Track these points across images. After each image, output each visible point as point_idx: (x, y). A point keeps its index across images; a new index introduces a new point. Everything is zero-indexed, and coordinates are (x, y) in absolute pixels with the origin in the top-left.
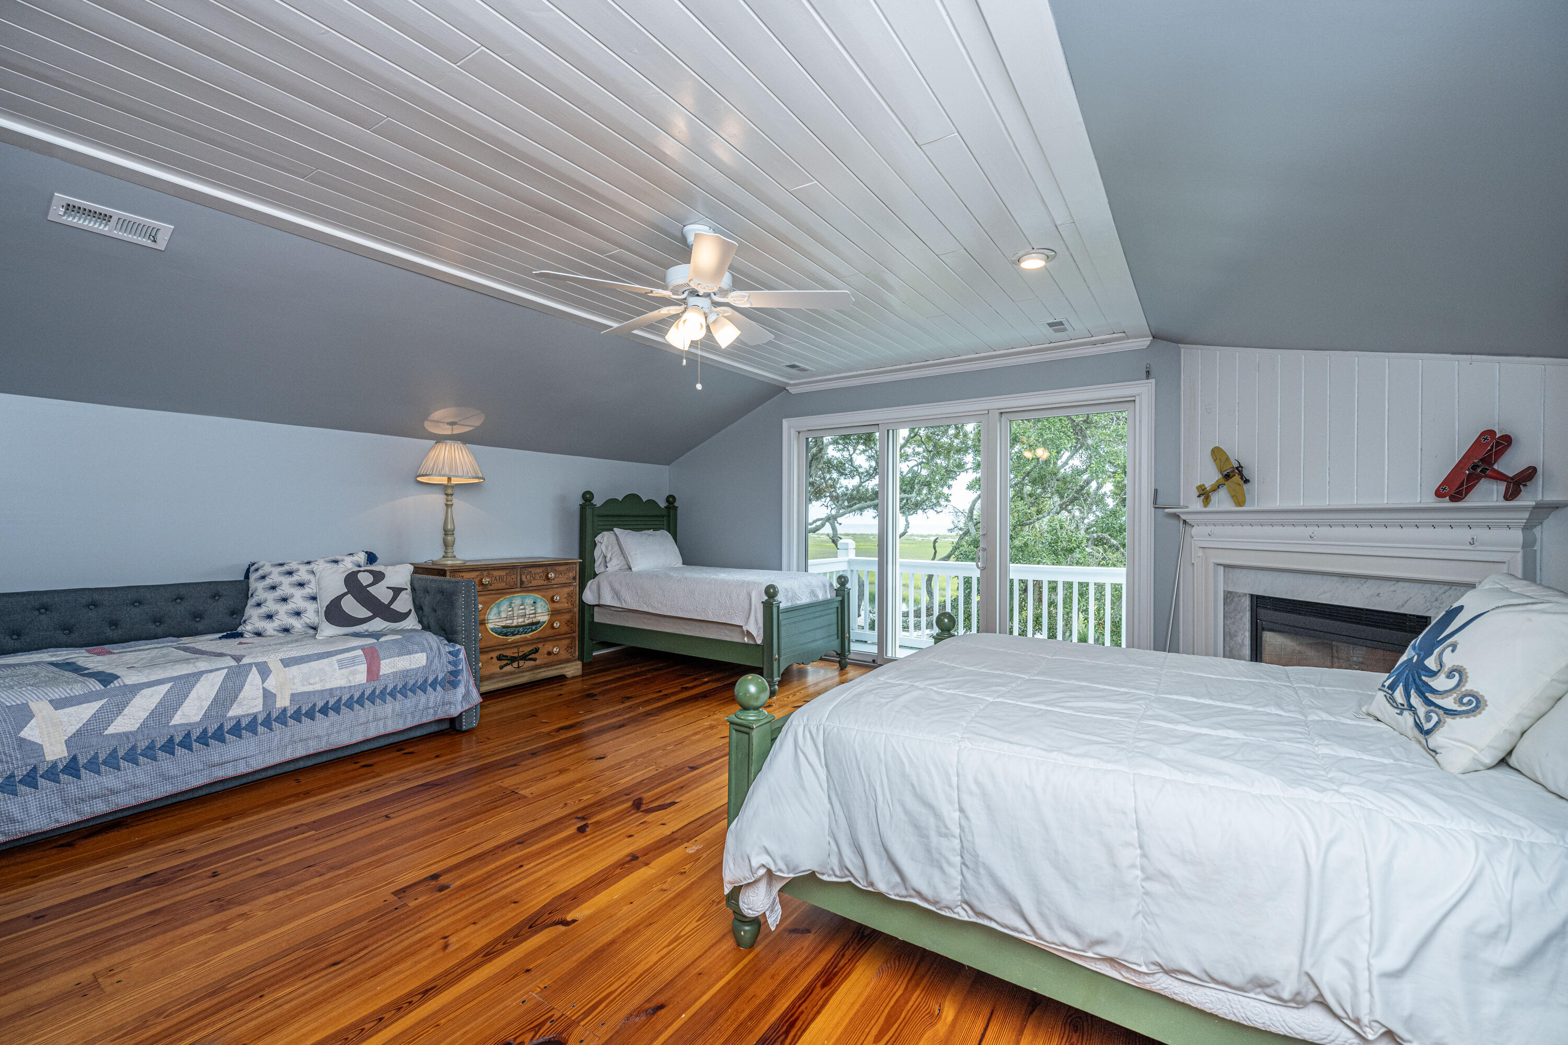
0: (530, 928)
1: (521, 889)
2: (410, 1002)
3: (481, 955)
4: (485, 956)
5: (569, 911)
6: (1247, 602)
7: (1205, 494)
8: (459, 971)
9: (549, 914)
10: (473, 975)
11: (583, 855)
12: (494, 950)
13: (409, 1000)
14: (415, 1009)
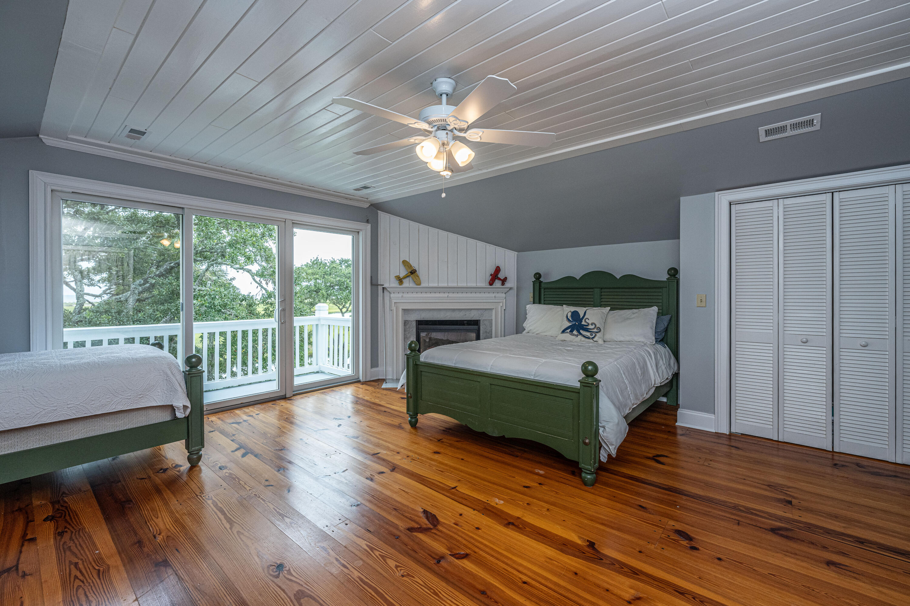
0: (602, 559)
1: (559, 576)
2: (694, 598)
3: (638, 576)
4: (637, 574)
5: (578, 544)
6: (414, 324)
7: (400, 280)
8: (656, 583)
9: (585, 553)
10: (656, 575)
11: (507, 550)
12: (630, 571)
13: (693, 599)
14: (696, 593)
